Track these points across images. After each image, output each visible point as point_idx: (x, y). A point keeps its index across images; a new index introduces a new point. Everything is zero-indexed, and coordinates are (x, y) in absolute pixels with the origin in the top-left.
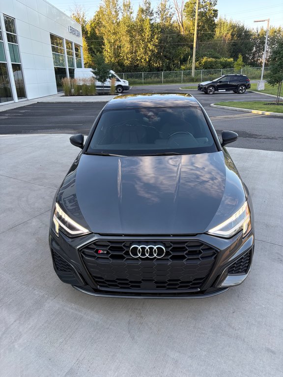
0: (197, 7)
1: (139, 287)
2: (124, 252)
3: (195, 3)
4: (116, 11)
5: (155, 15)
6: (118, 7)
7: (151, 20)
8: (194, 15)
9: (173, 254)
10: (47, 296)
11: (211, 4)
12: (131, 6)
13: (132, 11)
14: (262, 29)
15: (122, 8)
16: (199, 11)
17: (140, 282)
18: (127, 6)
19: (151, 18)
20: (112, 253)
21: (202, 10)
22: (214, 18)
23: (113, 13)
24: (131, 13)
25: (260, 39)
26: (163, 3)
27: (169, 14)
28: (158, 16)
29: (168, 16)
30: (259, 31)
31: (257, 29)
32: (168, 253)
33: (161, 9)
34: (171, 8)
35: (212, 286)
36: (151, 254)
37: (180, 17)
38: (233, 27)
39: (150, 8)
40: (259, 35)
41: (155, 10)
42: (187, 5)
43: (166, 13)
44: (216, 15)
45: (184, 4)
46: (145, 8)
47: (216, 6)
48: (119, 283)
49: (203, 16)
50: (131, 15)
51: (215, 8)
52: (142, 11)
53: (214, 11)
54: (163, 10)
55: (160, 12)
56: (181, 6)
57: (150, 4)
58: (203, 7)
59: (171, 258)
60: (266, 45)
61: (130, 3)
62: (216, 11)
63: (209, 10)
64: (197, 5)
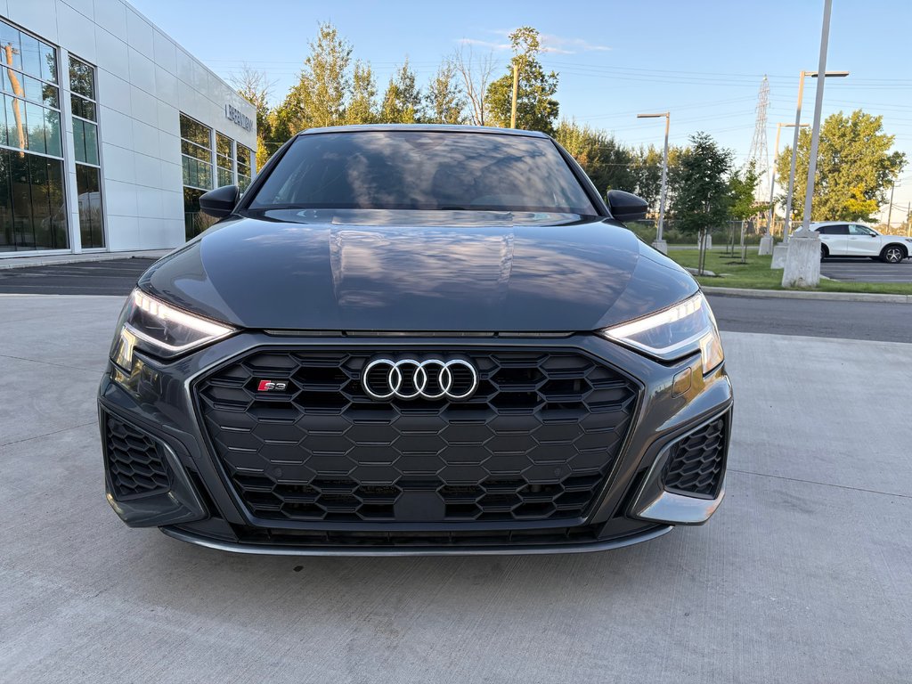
0: (513, 95)
1: (388, 511)
2: (343, 385)
3: (511, 85)
4: (336, 88)
5: (424, 102)
6: (342, 81)
7: (416, 111)
8: (509, 110)
9: (499, 389)
10: (71, 590)
11: (543, 89)
12: (372, 79)
13: (374, 90)
14: (651, 151)
15: (351, 82)
16: (520, 101)
17: (392, 492)
18: (364, 81)
19: (415, 108)
20: (302, 388)
21: (526, 100)
22: (552, 118)
23: (331, 91)
24: (372, 94)
25: (649, 169)
26: (443, 80)
27: (455, 102)
28: (430, 105)
29: (453, 105)
30: (646, 154)
31: (641, 149)
32: (484, 388)
33: (436, 92)
34: (460, 92)
35: (620, 513)
36: (433, 387)
37: (479, 112)
38: (591, 141)
39: (412, 86)
40: (645, 162)
41: (425, 92)
42: (494, 89)
43: (447, 99)
44: (554, 113)
45: (487, 86)
46: (402, 87)
47: (554, 94)
48: (323, 500)
49: (526, 113)
50: (372, 98)
51: (553, 98)
52: (396, 92)
53: (550, 103)
54: (441, 93)
55: (436, 97)
56: (481, 91)
57: (412, 80)
58: (527, 96)
59: (492, 402)
60: (662, 182)
61: (369, 75)
62: (555, 104)
63: (540, 101)
64: (514, 89)
